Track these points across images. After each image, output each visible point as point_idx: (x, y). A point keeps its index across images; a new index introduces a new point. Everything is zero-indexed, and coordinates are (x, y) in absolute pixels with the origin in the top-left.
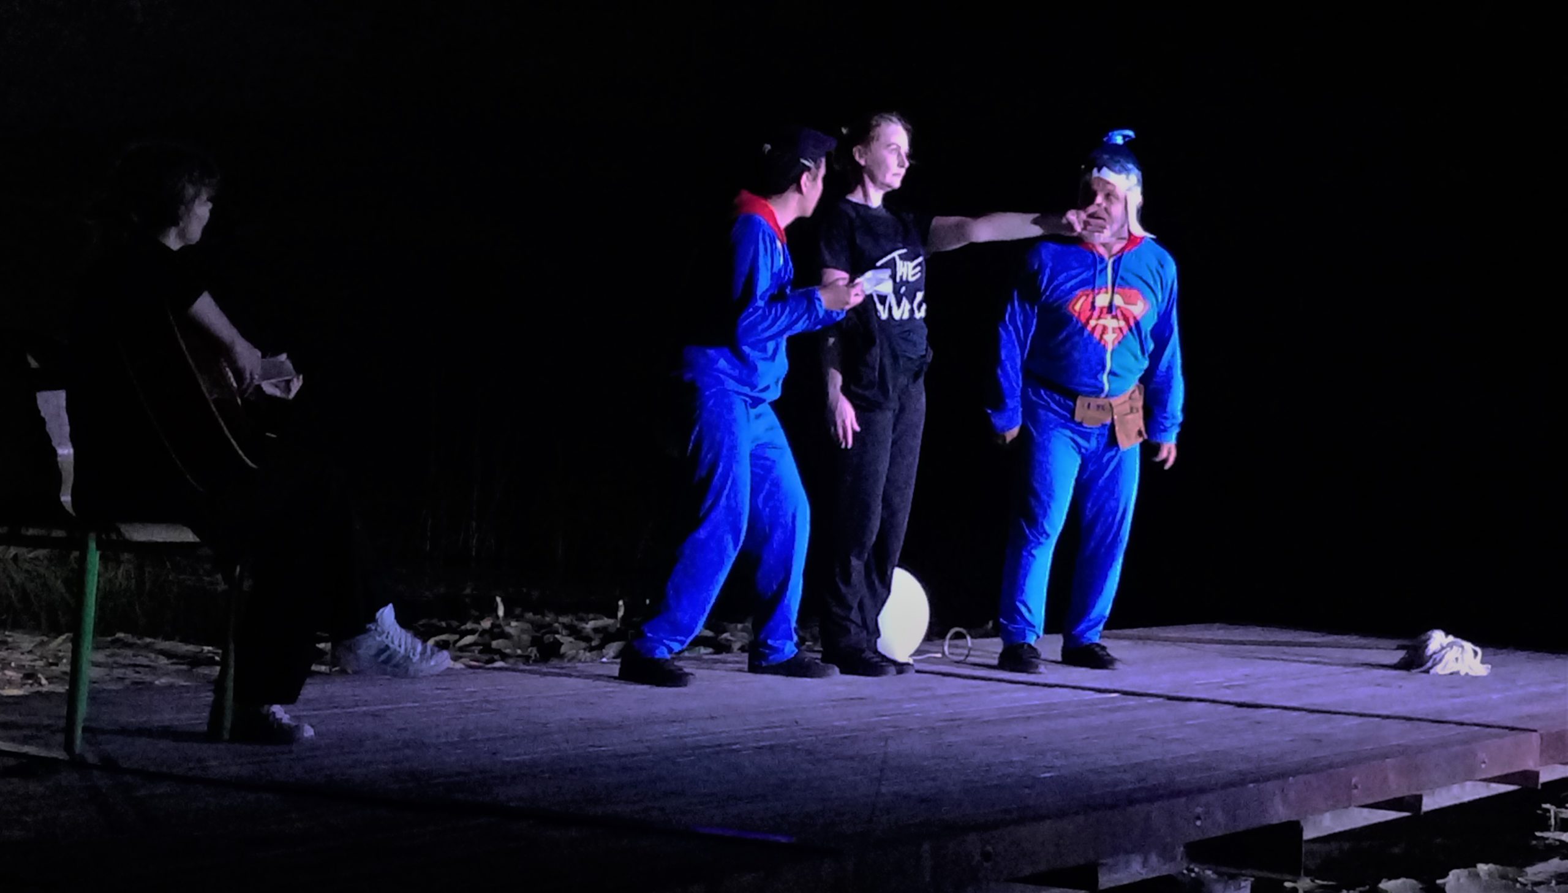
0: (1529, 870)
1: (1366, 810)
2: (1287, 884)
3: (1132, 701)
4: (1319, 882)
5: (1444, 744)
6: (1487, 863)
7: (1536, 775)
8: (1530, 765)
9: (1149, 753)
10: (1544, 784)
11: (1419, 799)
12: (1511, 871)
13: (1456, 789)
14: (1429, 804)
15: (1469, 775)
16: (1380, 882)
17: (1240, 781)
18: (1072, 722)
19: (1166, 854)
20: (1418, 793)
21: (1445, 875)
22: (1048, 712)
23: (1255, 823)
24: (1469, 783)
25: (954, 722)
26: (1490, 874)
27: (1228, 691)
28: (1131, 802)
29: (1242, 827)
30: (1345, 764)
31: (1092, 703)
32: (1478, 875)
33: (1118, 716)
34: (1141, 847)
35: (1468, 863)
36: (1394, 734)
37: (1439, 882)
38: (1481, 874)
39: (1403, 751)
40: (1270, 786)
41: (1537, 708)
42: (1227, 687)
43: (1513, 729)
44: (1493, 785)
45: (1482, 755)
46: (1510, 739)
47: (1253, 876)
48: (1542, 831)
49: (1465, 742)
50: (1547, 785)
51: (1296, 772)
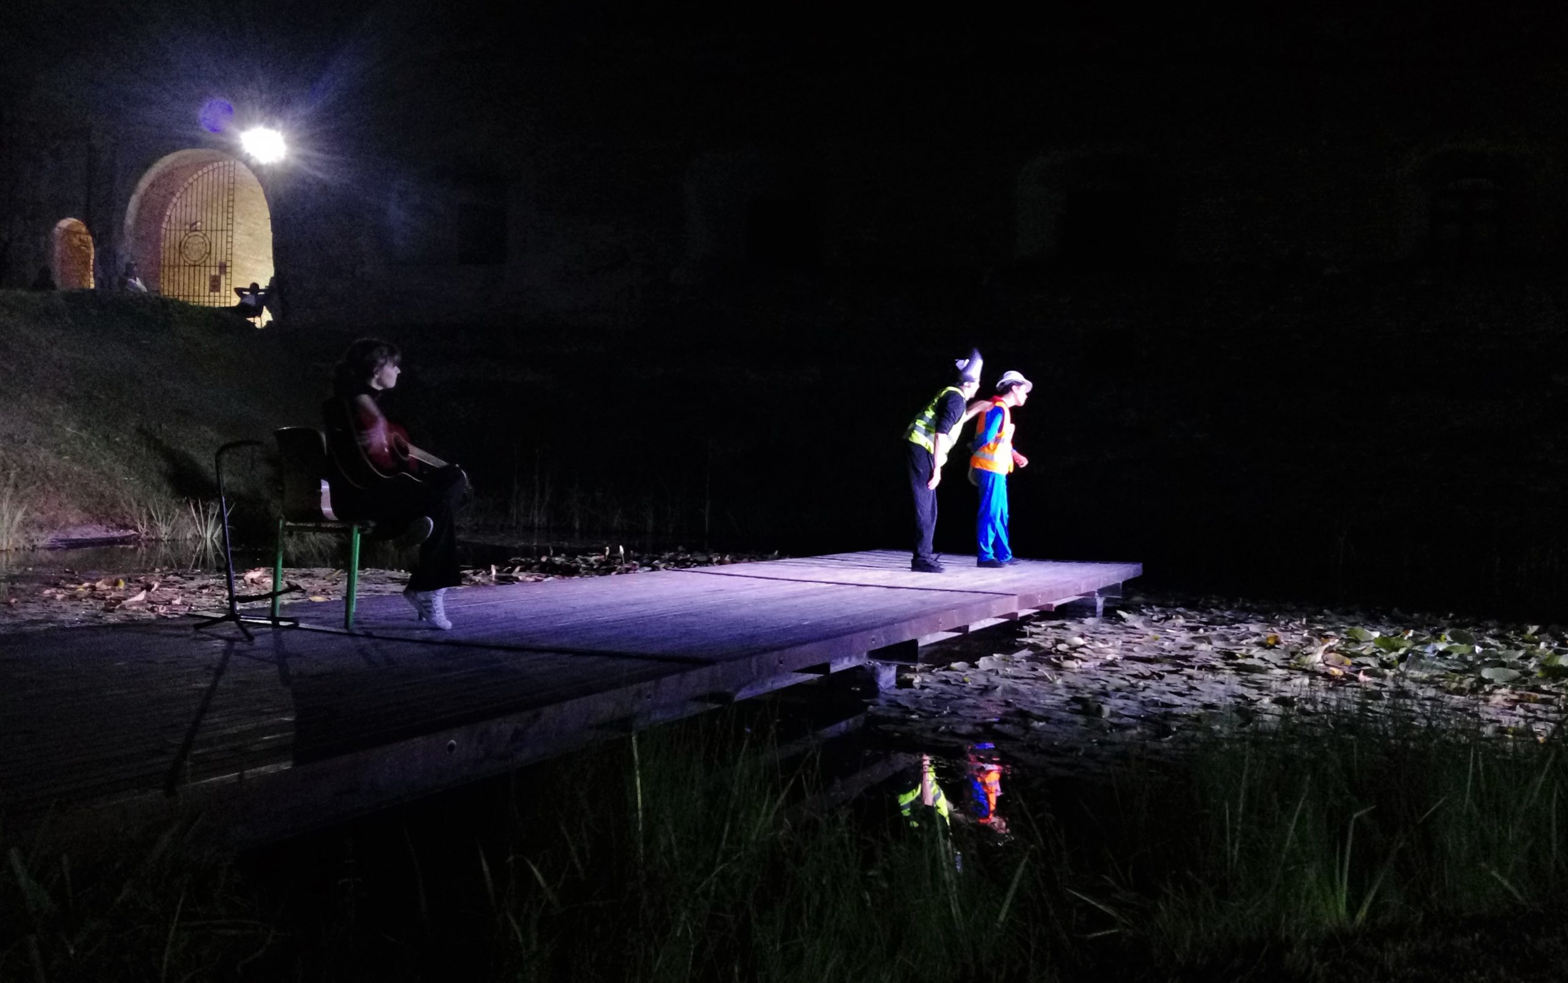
0: (1014, 655)
1: (945, 633)
2: (912, 667)
3: (842, 587)
4: (926, 665)
5: (980, 602)
6: (997, 653)
7: (1017, 614)
8: (1014, 610)
9: (849, 612)
10: (1021, 618)
11: (967, 627)
12: (1007, 657)
13: (982, 622)
14: (972, 628)
15: (988, 617)
16: (951, 663)
17: (891, 622)
18: (816, 598)
19: (859, 657)
20: (966, 624)
21: (979, 660)
22: (806, 594)
23: (898, 641)
24: (988, 620)
25: (762, 601)
26: (998, 659)
27: (885, 581)
28: (845, 634)
29: (892, 643)
30: (935, 613)
31: (825, 588)
32: (992, 659)
33: (837, 594)
34: (849, 655)
35: (989, 653)
36: (957, 599)
37: (976, 663)
38: (994, 659)
39: (962, 608)
40: (906, 624)
41: (1016, 585)
42: (884, 580)
43: (1007, 595)
44: (999, 619)
45: (994, 607)
46: (1006, 599)
47: (894, 664)
48: (1018, 638)
49: (987, 600)
50: (1022, 618)
51: (913, 618)
